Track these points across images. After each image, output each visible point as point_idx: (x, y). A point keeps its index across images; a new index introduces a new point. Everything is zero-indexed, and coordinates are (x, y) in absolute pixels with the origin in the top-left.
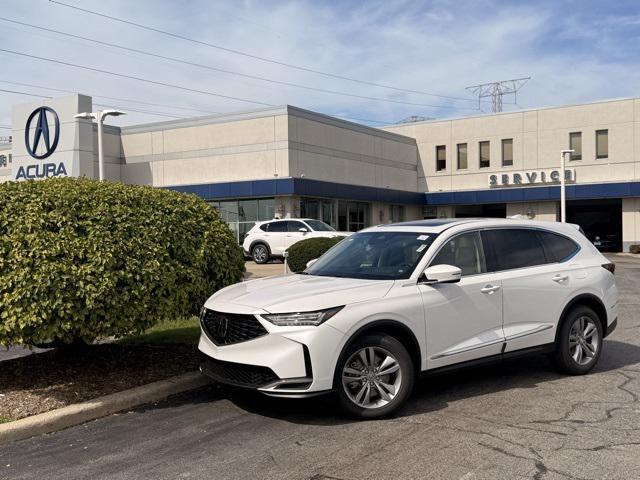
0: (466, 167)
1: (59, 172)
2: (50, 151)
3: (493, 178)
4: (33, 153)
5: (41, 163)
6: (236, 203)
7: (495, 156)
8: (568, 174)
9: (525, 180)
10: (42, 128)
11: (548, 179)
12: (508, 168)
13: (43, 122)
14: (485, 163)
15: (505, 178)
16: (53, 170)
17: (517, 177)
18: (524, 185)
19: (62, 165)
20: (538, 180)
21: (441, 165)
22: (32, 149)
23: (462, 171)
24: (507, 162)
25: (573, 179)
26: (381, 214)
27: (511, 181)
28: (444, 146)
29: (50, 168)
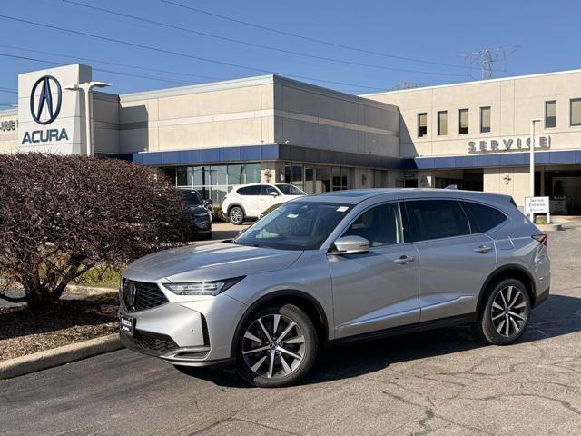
0: (446, 134)
1: (61, 137)
2: (53, 118)
3: (472, 144)
4: (37, 120)
5: (45, 129)
6: (225, 167)
7: (473, 123)
9: (502, 146)
10: (46, 95)
11: (524, 146)
12: (485, 134)
13: (46, 90)
14: (464, 130)
15: (483, 144)
16: (56, 136)
17: (494, 144)
18: (501, 151)
19: (64, 130)
20: (514, 146)
21: (422, 131)
22: (37, 116)
23: (441, 138)
24: (485, 129)
25: (548, 145)
26: (364, 178)
27: (488, 147)
28: (425, 114)
29: (54, 133)
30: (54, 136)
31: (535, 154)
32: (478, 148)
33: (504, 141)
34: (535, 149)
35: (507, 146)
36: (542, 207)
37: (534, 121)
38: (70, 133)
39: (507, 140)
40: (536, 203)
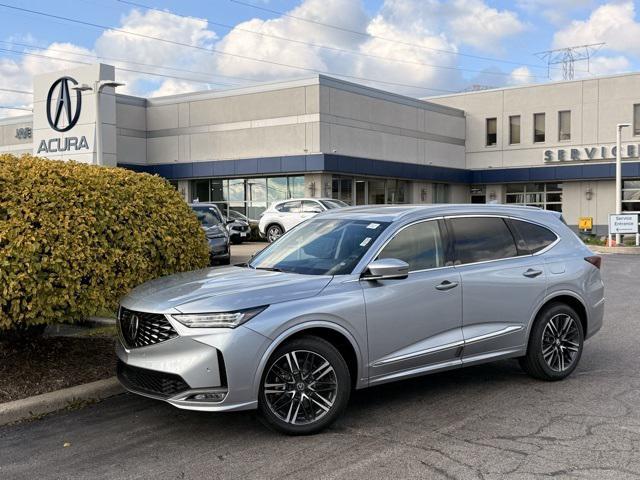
0: (519, 142)
1: (81, 146)
2: (72, 123)
3: (548, 153)
4: (55, 126)
5: (63, 136)
6: (264, 180)
7: (551, 129)
8: (631, 149)
9: (583, 156)
10: (64, 99)
11: (610, 155)
12: (564, 143)
13: (64, 93)
14: (539, 138)
15: (561, 153)
16: (75, 144)
17: (575, 153)
18: (582, 161)
19: (84, 139)
20: (598, 156)
21: (492, 139)
22: (54, 121)
23: (514, 146)
24: (564, 136)
25: (637, 155)
26: (423, 193)
27: (568, 157)
28: (495, 119)
29: (72, 142)
30: (73, 144)
31: (622, 164)
32: (555, 158)
33: (586, 150)
34: (622, 159)
35: (589, 155)
36: (630, 227)
37: (621, 127)
38: (90, 142)
39: (590, 149)
40: (623, 221)
